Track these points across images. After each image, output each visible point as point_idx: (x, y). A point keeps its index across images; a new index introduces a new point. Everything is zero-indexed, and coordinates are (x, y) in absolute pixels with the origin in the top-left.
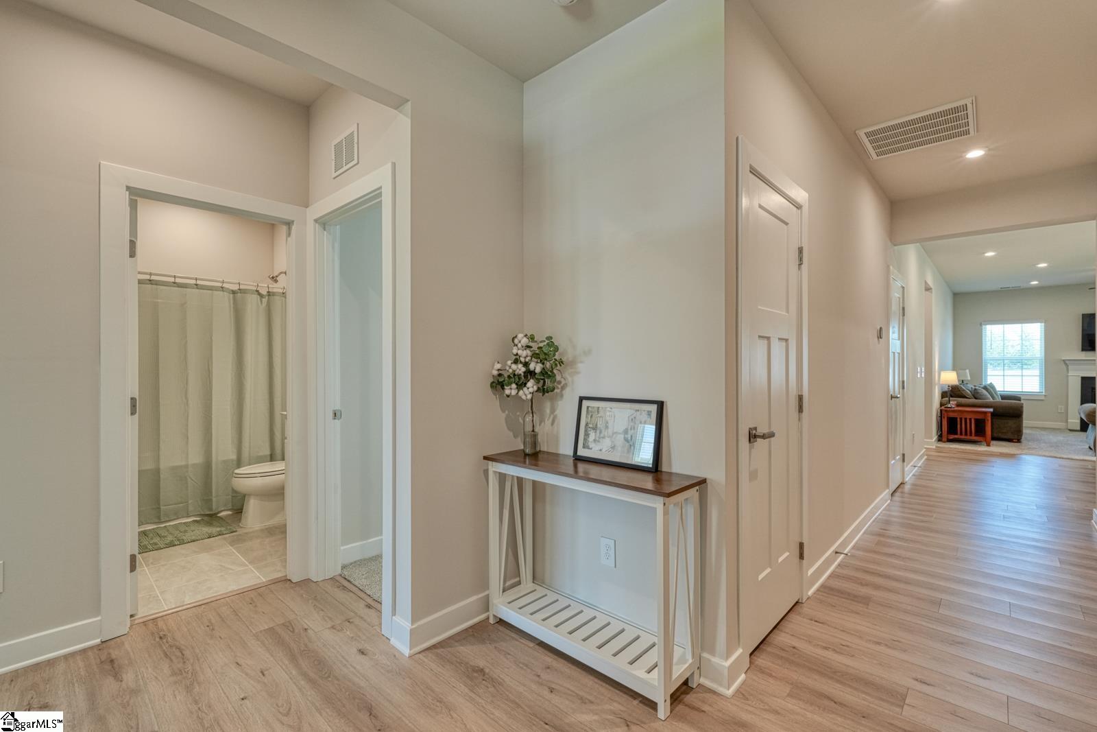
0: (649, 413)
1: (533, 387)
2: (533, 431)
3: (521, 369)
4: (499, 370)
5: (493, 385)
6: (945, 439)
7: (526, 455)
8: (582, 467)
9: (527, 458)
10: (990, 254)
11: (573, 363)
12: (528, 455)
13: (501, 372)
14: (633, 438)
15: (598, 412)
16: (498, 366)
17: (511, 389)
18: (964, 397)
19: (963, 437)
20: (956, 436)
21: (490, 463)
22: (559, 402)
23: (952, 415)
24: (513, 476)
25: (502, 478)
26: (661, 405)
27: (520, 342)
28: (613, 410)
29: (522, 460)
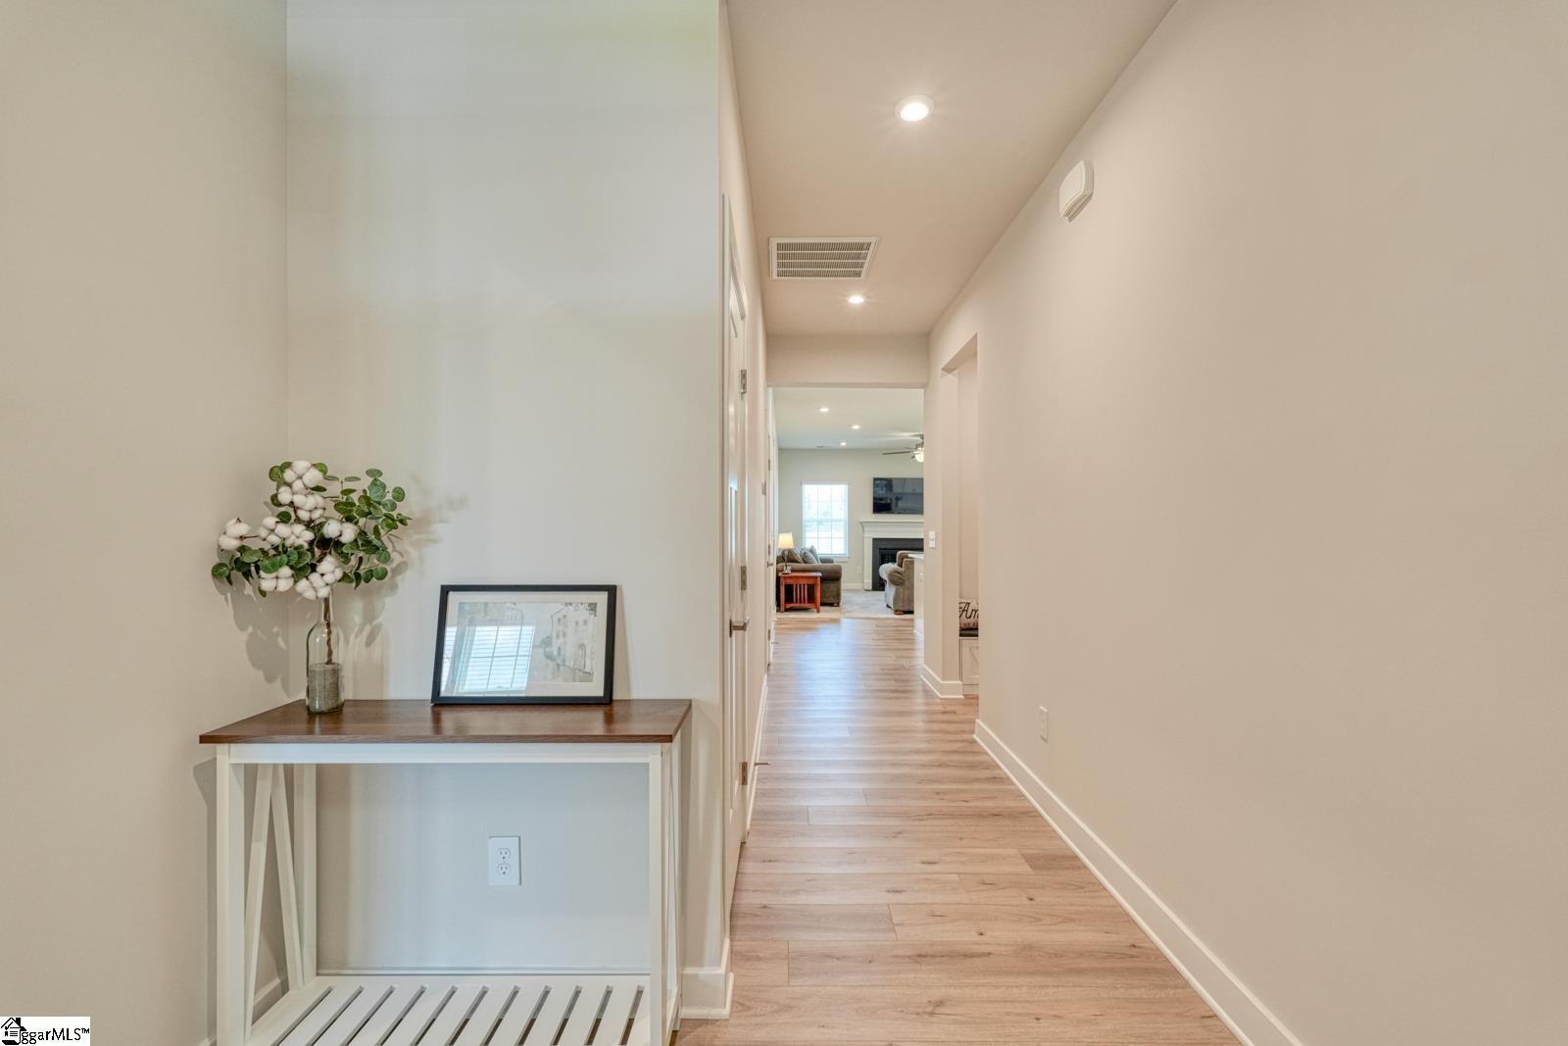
0: (593, 607)
1: (333, 572)
2: (329, 662)
3: (301, 536)
4: (242, 538)
5: (217, 572)
6: (782, 609)
7: (312, 715)
8: (449, 718)
9: (317, 720)
10: (824, 410)
11: (425, 522)
12: (321, 714)
13: (245, 543)
14: (562, 653)
15: (486, 611)
16: (243, 529)
17: (277, 578)
18: (796, 562)
19: (798, 605)
20: (792, 605)
21: (222, 748)
22: (388, 600)
23: (789, 582)
24: (275, 766)
25: (251, 773)
26: (612, 591)
27: (300, 477)
28: (518, 606)
29: (304, 726)
